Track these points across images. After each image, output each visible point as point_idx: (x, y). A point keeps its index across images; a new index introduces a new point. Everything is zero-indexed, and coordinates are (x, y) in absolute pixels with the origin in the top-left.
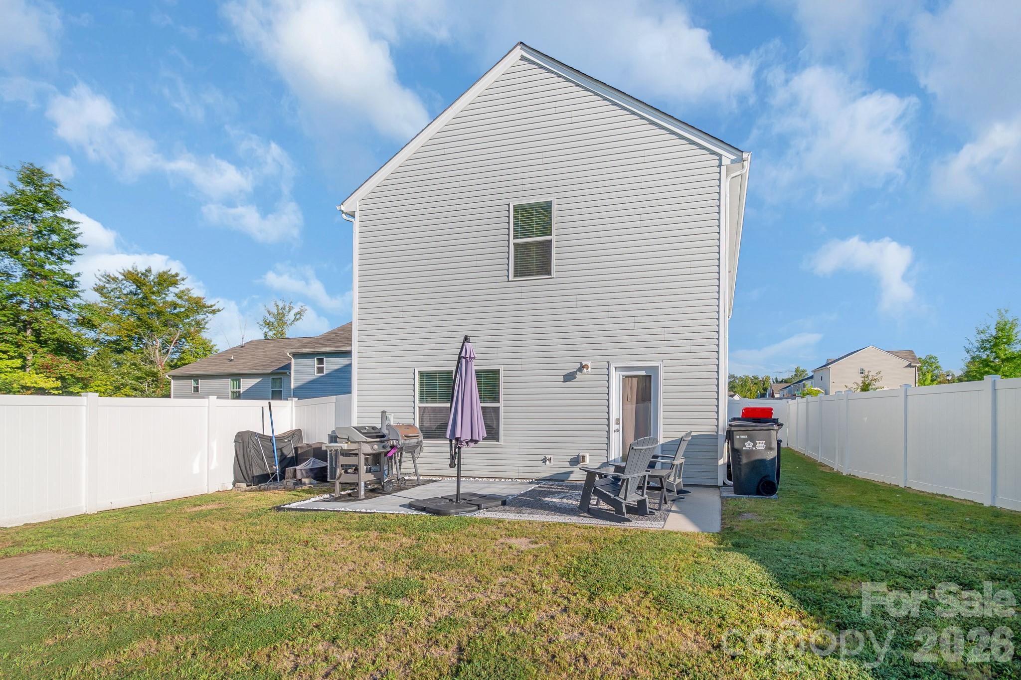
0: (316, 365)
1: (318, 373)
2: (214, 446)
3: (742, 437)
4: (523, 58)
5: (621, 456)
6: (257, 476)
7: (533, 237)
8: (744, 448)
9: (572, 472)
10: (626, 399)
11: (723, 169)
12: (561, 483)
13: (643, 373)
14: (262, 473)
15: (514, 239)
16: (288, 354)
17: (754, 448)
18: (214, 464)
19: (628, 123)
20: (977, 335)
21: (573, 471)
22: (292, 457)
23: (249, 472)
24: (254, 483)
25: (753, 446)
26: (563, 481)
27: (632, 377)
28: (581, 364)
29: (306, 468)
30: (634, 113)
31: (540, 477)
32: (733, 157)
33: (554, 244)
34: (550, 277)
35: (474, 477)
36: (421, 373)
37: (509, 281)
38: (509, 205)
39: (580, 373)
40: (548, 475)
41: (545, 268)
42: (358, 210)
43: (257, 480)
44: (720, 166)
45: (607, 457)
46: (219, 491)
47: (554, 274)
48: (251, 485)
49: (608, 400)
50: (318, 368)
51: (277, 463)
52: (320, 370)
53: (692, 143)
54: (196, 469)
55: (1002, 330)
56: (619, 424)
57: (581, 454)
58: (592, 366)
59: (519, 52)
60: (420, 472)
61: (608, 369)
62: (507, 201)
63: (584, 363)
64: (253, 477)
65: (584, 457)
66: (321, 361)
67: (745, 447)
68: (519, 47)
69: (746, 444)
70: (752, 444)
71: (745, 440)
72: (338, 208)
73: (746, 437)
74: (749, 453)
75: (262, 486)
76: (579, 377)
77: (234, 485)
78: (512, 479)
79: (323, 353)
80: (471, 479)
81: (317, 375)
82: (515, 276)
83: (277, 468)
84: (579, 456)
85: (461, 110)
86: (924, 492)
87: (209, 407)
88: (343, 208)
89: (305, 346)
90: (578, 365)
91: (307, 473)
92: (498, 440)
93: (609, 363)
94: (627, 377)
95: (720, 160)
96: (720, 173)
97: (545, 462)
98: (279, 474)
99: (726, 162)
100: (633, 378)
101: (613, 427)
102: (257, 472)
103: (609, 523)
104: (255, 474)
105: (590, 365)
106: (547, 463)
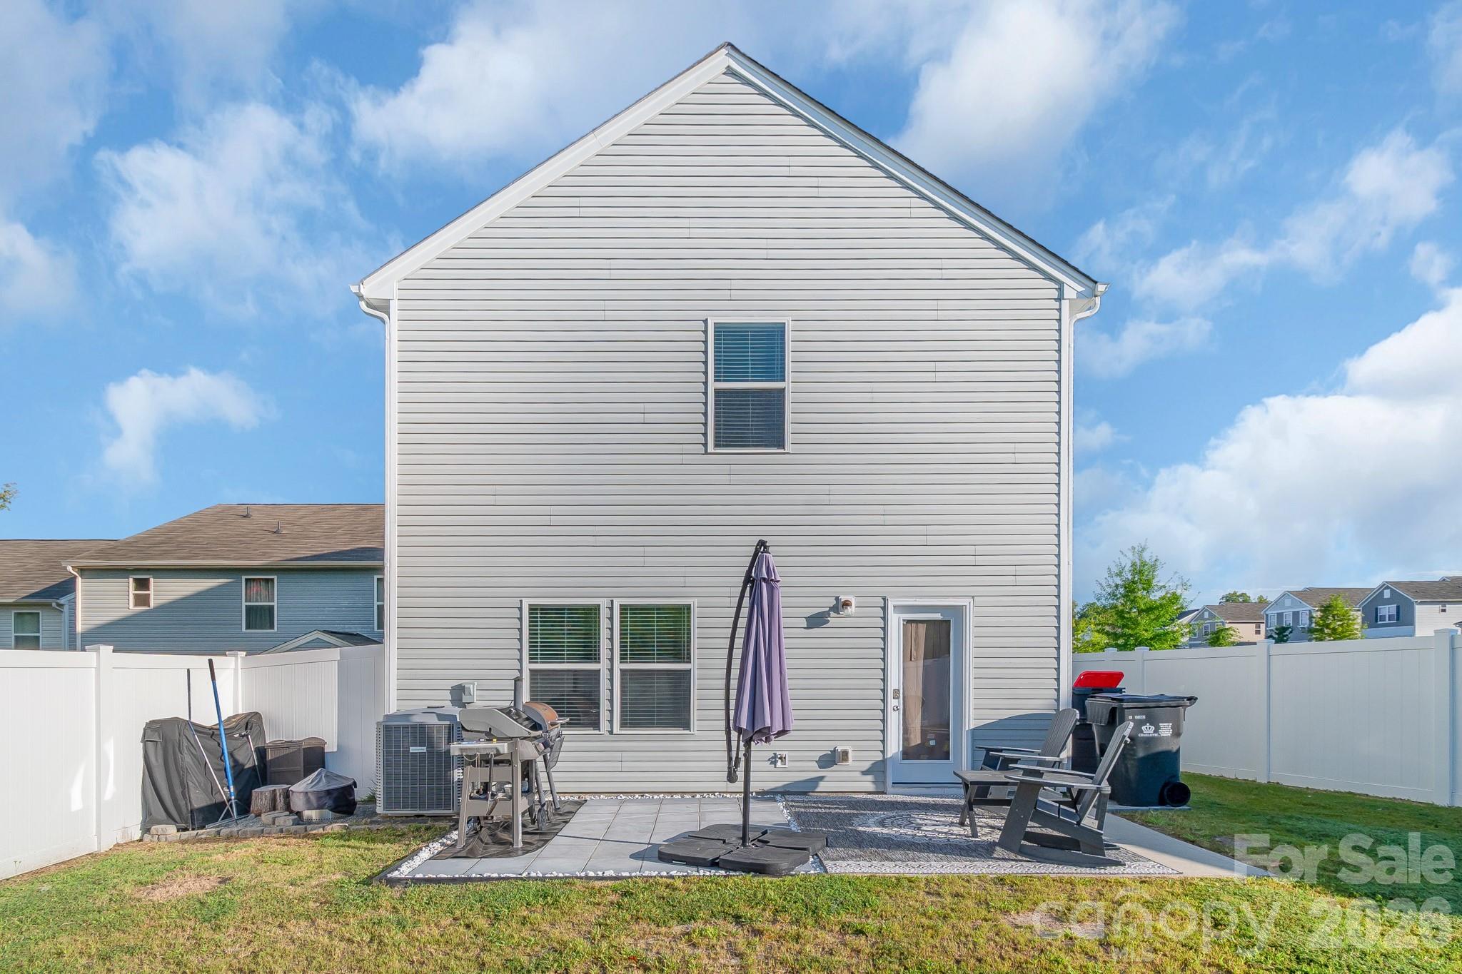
0: (132, 591)
1: (136, 605)
2: (110, 748)
3: (1137, 717)
4: (730, 72)
5: (901, 749)
6: (201, 810)
7: (748, 381)
8: (1141, 735)
9: (821, 778)
10: (908, 657)
11: (1065, 304)
12: (805, 798)
13: (938, 616)
14: (209, 803)
15: (715, 381)
16: (70, 568)
17: (1156, 735)
18: (109, 791)
19: (915, 212)
20: (1109, 579)
21: (823, 777)
22: (254, 768)
23: (182, 803)
24: (193, 824)
25: (1155, 732)
26: (805, 793)
27: (917, 622)
28: (837, 599)
29: (315, 789)
30: (923, 197)
31: (766, 789)
32: (1081, 289)
33: (789, 397)
34: (782, 451)
35: (642, 794)
36: (533, 609)
37: (706, 453)
38: (706, 321)
39: (835, 615)
40: (780, 784)
41: (772, 434)
42: (396, 297)
43: (201, 818)
44: (1059, 299)
45: (883, 752)
46: (118, 845)
47: (789, 447)
48: (186, 829)
49: (883, 659)
50: (136, 596)
51: (231, 782)
52: (142, 600)
53: (1018, 257)
54: (77, 804)
55: (1140, 572)
56: (898, 698)
57: (840, 749)
58: (857, 602)
59: (723, 60)
60: (558, 787)
61: (884, 608)
62: (703, 315)
63: (843, 598)
64: (192, 811)
65: (845, 753)
66: (142, 584)
67: (1142, 732)
68: (724, 51)
69: (1143, 728)
70: (1152, 728)
71: (1142, 723)
72: (354, 289)
73: (1144, 717)
74: (1149, 741)
75: (210, 830)
76: (833, 620)
77: (146, 830)
78: (713, 793)
79: (149, 570)
80: (637, 796)
81: (133, 608)
82: (716, 446)
83: (232, 790)
84: (834, 751)
85: (612, 141)
86: (1338, 792)
87: (98, 669)
88: (364, 291)
89: (104, 554)
90: (832, 602)
91: (319, 798)
92: (687, 725)
93: (884, 599)
94: (909, 621)
95: (1060, 290)
96: (1059, 310)
97: (774, 763)
98: (236, 803)
99: (1069, 293)
100: (920, 625)
101: (892, 702)
102: (199, 799)
103: (1073, 869)
104: (196, 806)
105: (853, 601)
106: (779, 764)
